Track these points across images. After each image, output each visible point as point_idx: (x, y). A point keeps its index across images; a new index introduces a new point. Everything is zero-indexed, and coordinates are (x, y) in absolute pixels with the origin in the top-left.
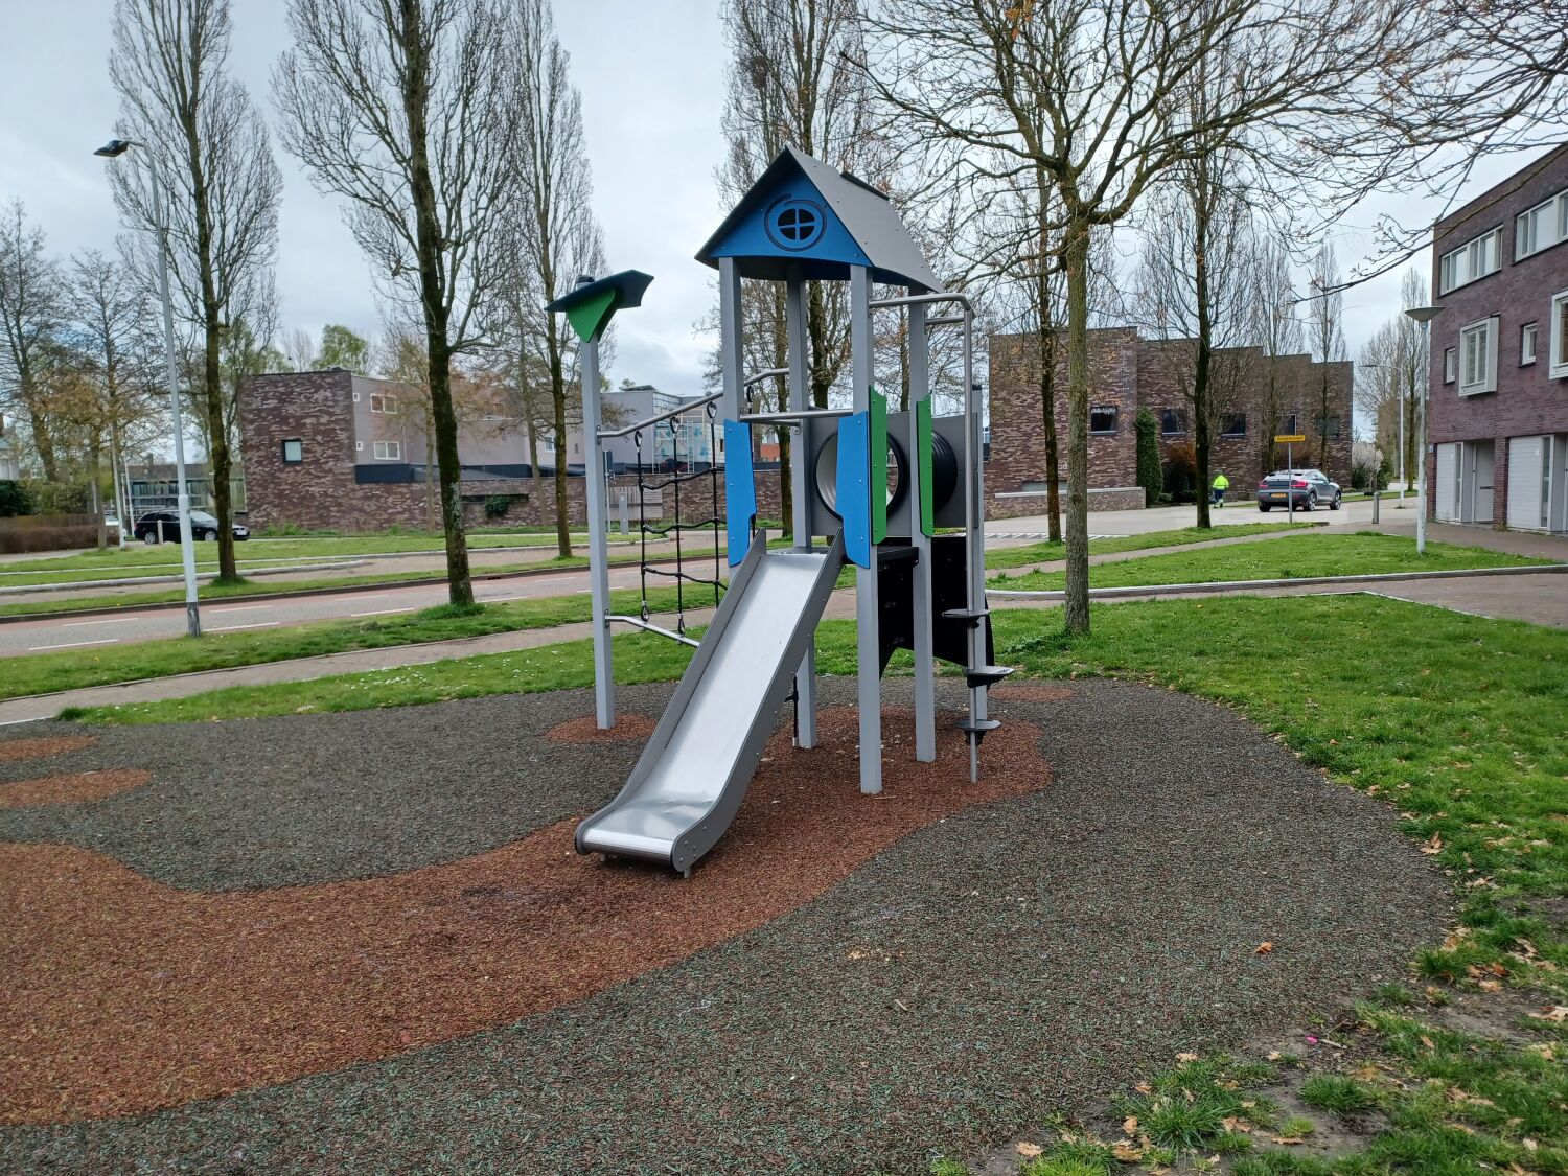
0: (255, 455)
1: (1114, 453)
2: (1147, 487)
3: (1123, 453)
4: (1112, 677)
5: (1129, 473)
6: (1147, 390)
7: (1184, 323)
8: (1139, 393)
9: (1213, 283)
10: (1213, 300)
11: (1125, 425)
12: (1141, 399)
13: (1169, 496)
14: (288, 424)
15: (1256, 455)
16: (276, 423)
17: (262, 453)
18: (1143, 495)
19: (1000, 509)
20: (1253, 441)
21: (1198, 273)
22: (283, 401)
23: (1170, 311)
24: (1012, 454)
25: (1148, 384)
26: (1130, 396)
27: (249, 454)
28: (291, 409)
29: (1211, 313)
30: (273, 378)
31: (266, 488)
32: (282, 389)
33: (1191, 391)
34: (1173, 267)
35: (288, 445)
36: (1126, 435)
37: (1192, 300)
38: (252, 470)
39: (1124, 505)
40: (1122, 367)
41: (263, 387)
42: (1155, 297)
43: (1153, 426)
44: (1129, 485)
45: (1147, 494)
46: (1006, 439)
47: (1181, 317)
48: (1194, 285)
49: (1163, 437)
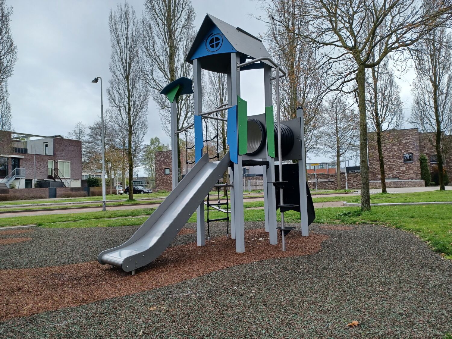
0: (158, 172)
2: (425, 180)
3: (416, 169)
4: (372, 224)
5: (418, 175)
6: (424, 149)
7: (431, 122)
8: (420, 150)
9: (440, 109)
10: (441, 114)
11: (416, 160)
12: (421, 151)
13: (434, 183)
14: (166, 164)
16: (163, 164)
17: (160, 172)
19: (371, 186)
21: (435, 105)
22: (165, 158)
23: (425, 118)
24: (377, 169)
25: (424, 147)
26: (417, 150)
27: (157, 172)
28: (167, 160)
29: (441, 118)
30: (163, 152)
31: (160, 181)
32: (165, 155)
33: (435, 144)
34: (426, 105)
35: (166, 169)
36: (416, 163)
37: (433, 115)
38: (157, 176)
39: (417, 186)
40: (414, 141)
41: (161, 155)
42: (419, 114)
43: (426, 160)
45: (425, 182)
46: (374, 164)
47: (429, 120)
48: (433, 109)
49: (430, 164)
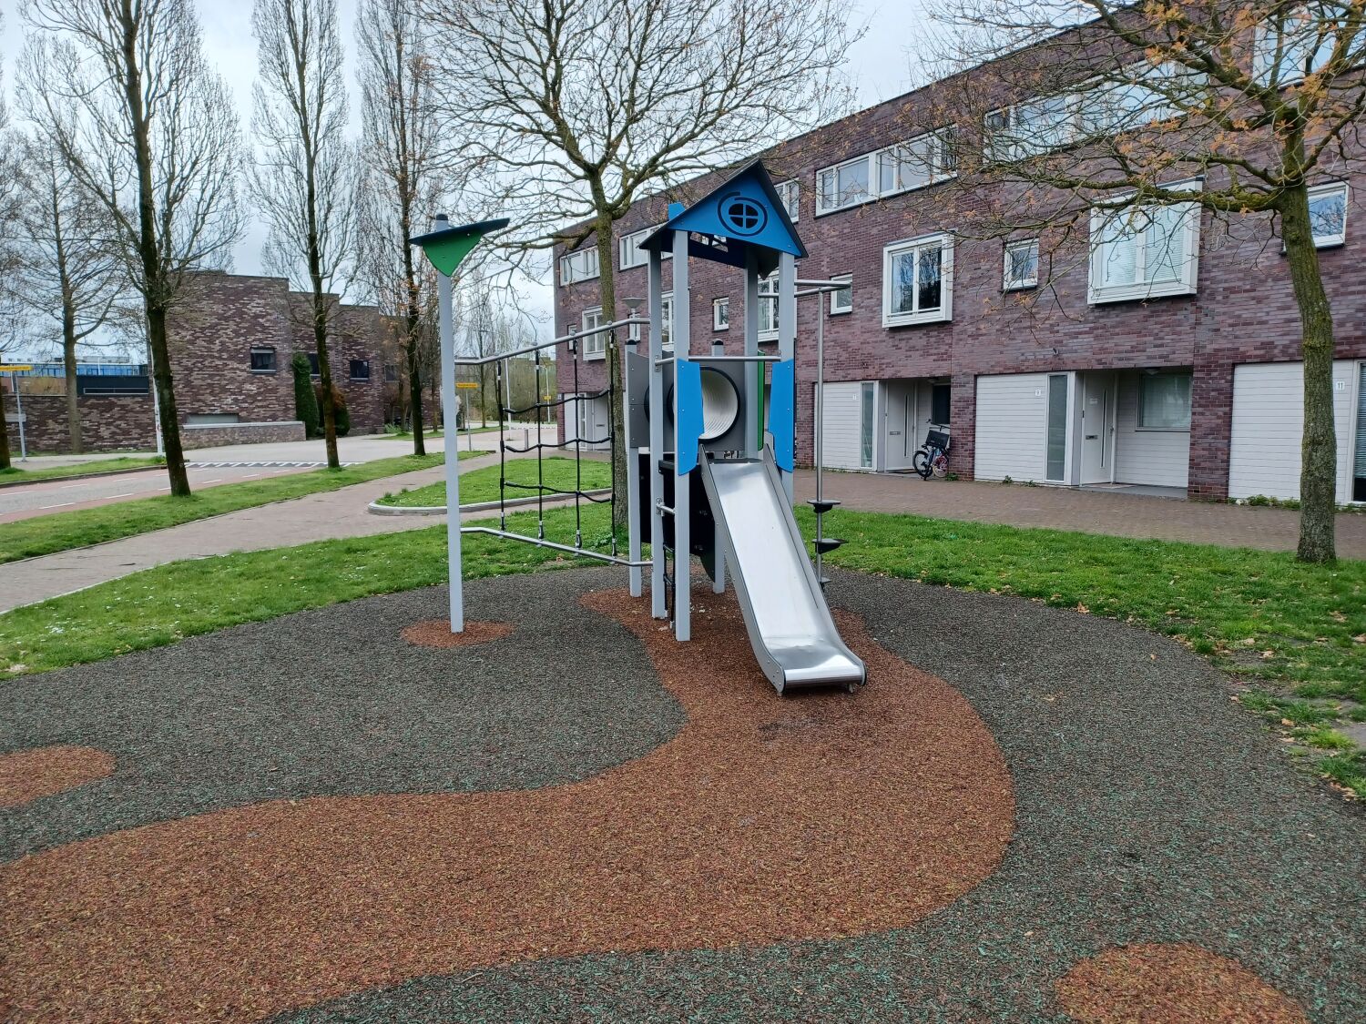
1: (274, 390)
2: (306, 421)
3: (283, 391)
5: (289, 409)
11: (283, 365)
15: (379, 397)
18: (303, 428)
19: (188, 440)
20: (376, 384)
26: (286, 340)
36: (285, 374)
39: (288, 438)
40: (277, 313)
43: (303, 367)
44: (290, 419)
45: (307, 427)
